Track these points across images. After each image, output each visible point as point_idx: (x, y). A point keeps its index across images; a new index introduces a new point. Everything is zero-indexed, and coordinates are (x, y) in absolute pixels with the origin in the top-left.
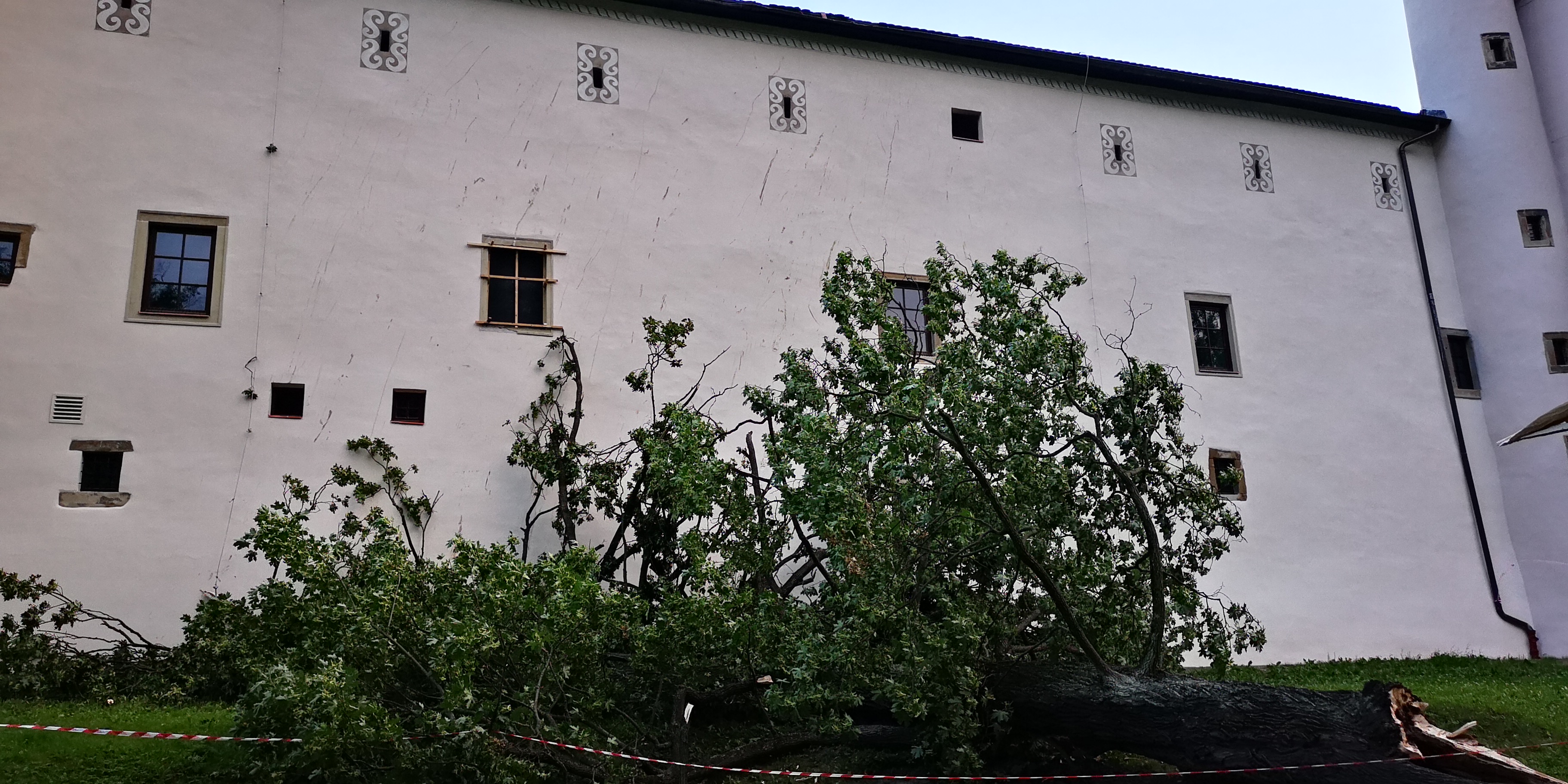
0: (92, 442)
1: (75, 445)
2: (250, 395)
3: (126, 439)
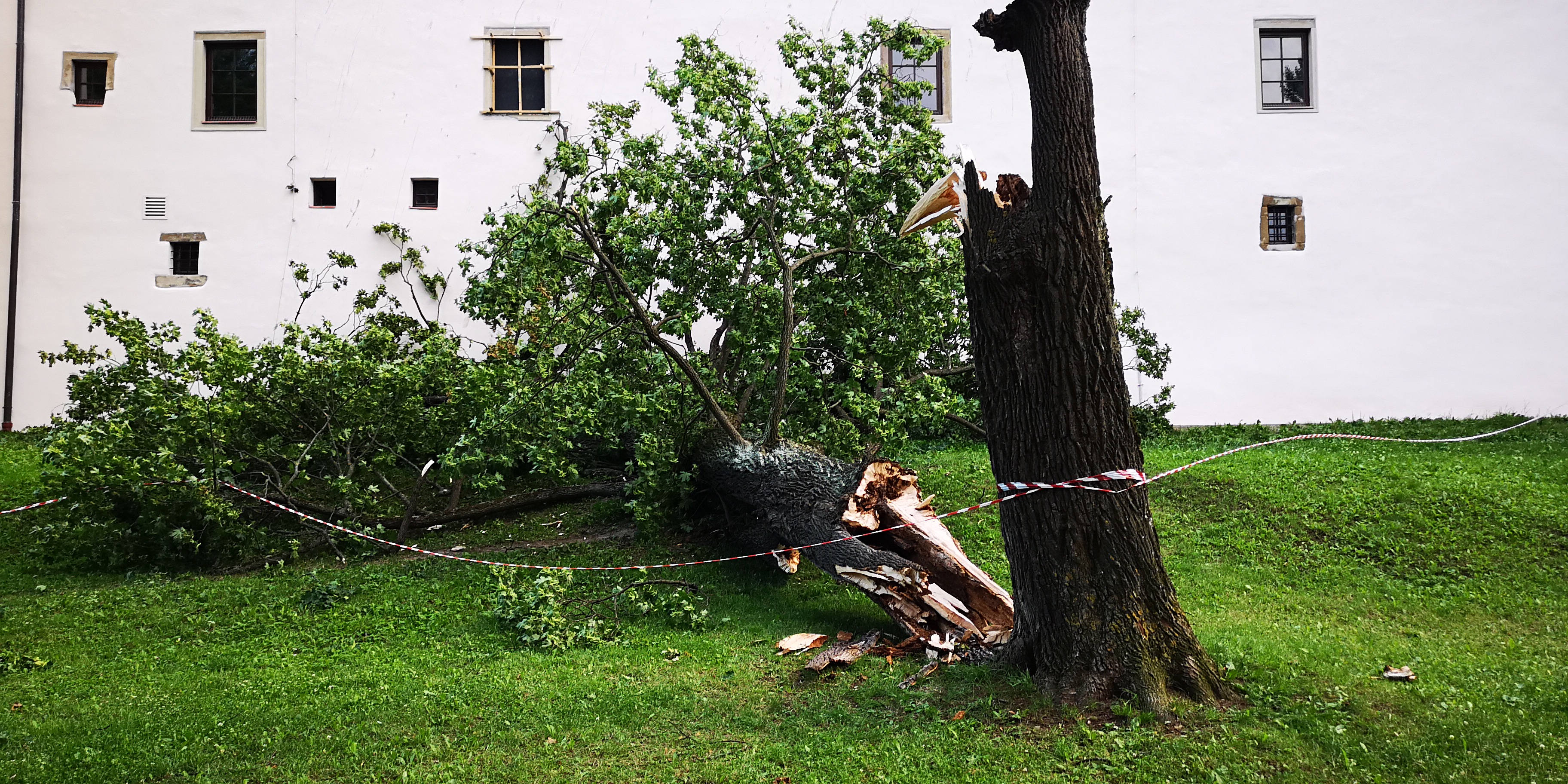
0: (176, 235)
1: (164, 237)
2: (293, 189)
3: (201, 231)
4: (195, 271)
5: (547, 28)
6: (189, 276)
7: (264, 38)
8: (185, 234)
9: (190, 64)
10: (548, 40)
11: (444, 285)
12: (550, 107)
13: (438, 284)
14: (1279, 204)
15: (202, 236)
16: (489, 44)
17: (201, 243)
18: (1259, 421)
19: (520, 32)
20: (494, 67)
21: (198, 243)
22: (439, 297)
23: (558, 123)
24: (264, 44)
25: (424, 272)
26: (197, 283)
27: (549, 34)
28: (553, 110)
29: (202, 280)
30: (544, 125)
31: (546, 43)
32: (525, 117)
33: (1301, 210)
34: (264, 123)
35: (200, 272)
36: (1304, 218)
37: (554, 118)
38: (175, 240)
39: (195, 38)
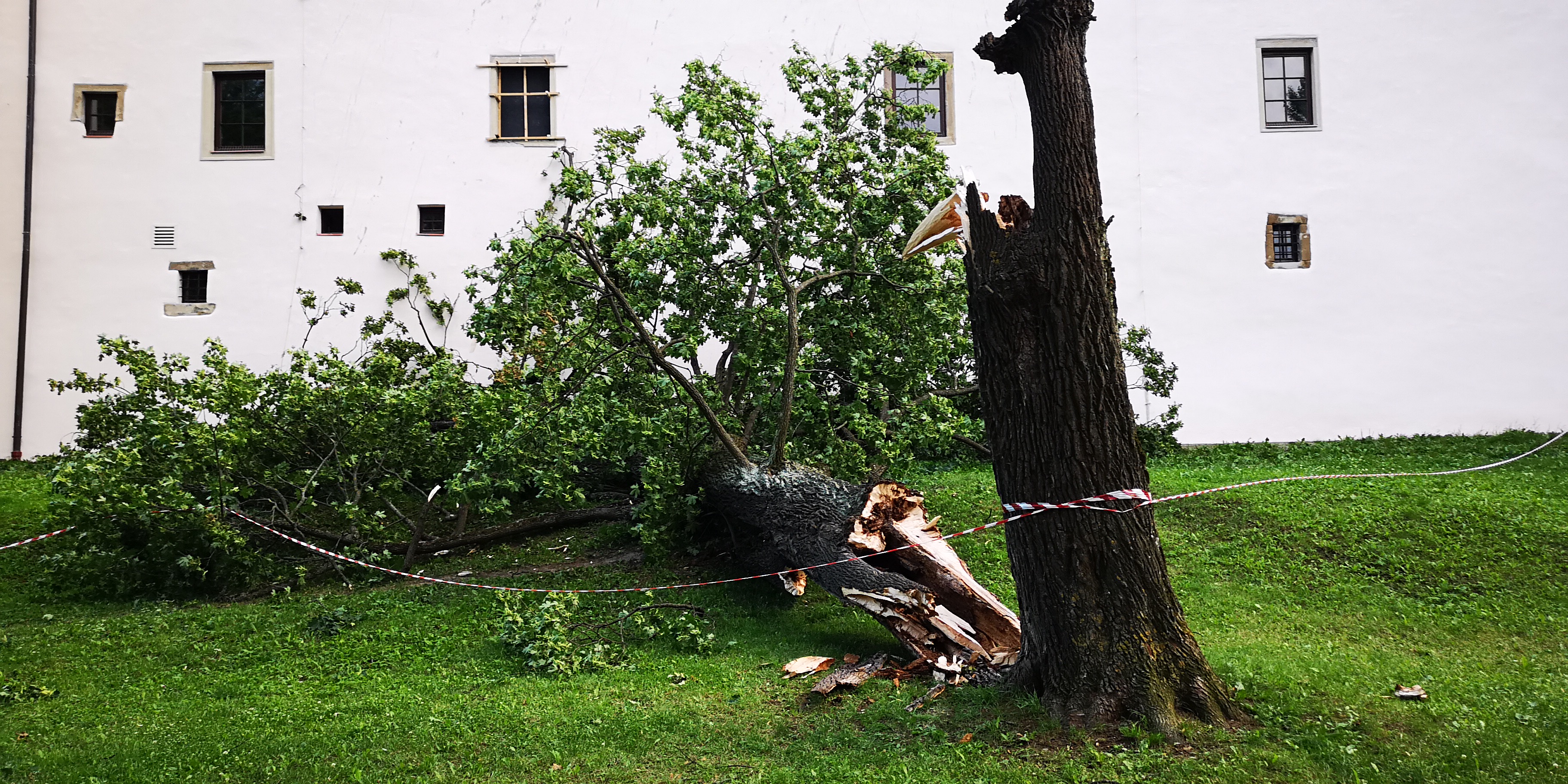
0: (184, 263)
1: (173, 266)
2: (301, 217)
3: (209, 260)
4: (203, 299)
5: (553, 56)
6: (198, 305)
7: (272, 68)
8: (194, 263)
9: (199, 95)
10: (553, 67)
11: (451, 311)
12: (555, 133)
13: (445, 309)
14: (1284, 222)
15: (211, 265)
16: (495, 72)
17: (209, 271)
18: (1267, 439)
19: (526, 60)
20: (500, 95)
21: (206, 272)
22: (446, 322)
23: (564, 149)
24: (272, 74)
25: (431, 298)
26: (205, 311)
27: (554, 62)
28: (558, 136)
29: (211, 308)
30: (550, 152)
31: (551, 70)
32: (530, 144)
33: (1306, 228)
34: (272, 153)
35: (209, 301)
36: (1309, 235)
37: (560, 144)
38: (184, 268)
39: (204, 69)
